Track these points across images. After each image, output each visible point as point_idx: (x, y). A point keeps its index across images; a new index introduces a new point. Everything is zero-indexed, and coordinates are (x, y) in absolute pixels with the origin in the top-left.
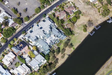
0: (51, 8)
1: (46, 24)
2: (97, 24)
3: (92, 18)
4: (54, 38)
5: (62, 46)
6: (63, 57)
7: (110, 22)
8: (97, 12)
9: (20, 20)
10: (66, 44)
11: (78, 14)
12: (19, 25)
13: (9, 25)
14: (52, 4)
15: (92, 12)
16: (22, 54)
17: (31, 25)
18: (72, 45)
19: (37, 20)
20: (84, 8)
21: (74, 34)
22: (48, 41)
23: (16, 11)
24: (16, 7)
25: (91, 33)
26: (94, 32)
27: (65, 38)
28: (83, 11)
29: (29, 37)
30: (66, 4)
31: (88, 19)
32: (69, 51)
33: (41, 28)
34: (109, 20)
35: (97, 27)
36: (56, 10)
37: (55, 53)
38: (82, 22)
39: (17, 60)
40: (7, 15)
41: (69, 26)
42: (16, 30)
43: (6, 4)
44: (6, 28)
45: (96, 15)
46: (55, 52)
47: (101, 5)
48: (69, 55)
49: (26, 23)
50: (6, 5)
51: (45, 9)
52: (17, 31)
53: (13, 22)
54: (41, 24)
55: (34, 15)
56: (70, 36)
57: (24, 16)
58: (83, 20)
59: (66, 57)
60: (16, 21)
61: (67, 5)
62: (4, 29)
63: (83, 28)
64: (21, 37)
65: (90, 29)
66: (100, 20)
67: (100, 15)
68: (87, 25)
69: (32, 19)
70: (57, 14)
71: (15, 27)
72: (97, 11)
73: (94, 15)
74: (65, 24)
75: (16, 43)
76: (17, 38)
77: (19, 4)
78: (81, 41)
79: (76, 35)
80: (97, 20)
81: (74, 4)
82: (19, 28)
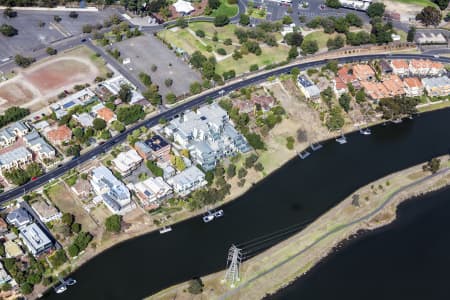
1: (214, 113)
2: (316, 141)
3: (307, 127)
4: (227, 143)
5: (240, 165)
6: (241, 184)
7: (343, 141)
8: (318, 119)
9: (157, 100)
10: (251, 162)
11: (279, 113)
12: (152, 107)
13: (131, 103)
14: (227, 85)
15: (307, 116)
16: (156, 160)
17: (178, 112)
18: (259, 168)
19: (194, 105)
20: (293, 106)
21: (266, 150)
22: (215, 146)
23: (148, 80)
24: (149, 73)
25: (303, 153)
26: (308, 154)
27: (248, 153)
28: (290, 110)
29: (175, 130)
30: (256, 90)
31: (298, 126)
32: (254, 177)
33: (203, 118)
34: (340, 137)
35: (315, 145)
36: (233, 97)
37: (225, 175)
38: (285, 130)
39: (144, 169)
40: (129, 82)
41: (258, 132)
42: (146, 114)
43: (124, 62)
44: (124, 106)
45: (315, 124)
46: (224, 172)
47: (328, 109)
48: (254, 184)
49: (169, 106)
50: (126, 66)
51: (211, 90)
52: (148, 116)
53: (142, 97)
54: (203, 110)
55: (188, 95)
56: (259, 151)
57: (164, 92)
58: (286, 127)
59: (247, 186)
60: (147, 97)
61: (258, 92)
62: (119, 107)
63: (286, 142)
64: (156, 129)
65: (300, 148)
66: (323, 134)
67: (323, 125)
68: (296, 139)
69: (181, 102)
70: (236, 103)
71: (144, 109)
72: (317, 116)
73: (309, 123)
74: (250, 126)
75: (144, 136)
76: (148, 128)
77: (155, 69)
78: (281, 164)
79: (269, 151)
80: (316, 134)
81: (272, 94)
82: (152, 111)
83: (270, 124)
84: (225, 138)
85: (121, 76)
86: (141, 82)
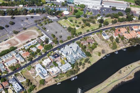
0: (79, 38)
1: (75, 46)
2: (108, 53)
3: (105, 49)
4: (79, 55)
5: (83, 62)
6: (83, 68)
9: (57, 42)
10: (87, 61)
11: (96, 45)
12: (55, 45)
13: (49, 44)
14: (79, 36)
15: (105, 45)
16: (56, 61)
17: (63, 46)
18: (89, 62)
19: (68, 43)
20: (100, 42)
21: (92, 56)
22: (75, 56)
23: (54, 36)
24: (54, 34)
25: (104, 57)
26: (105, 57)
27: (86, 58)
28: (99, 44)
29: (62, 52)
30: (88, 38)
31: (102, 49)
32: (87, 65)
33: (71, 47)
34: (116, 52)
35: (108, 54)
36: (81, 40)
37: (78, 65)
38: (98, 50)
39: (52, 64)
40: (48, 37)
41: (89, 51)
43: (47, 31)
44: (47, 45)
45: (107, 48)
47: (112, 43)
48: (87, 68)
49: (61, 44)
50: (47, 32)
51: (74, 38)
52: (54, 48)
53: (52, 42)
54: (71, 45)
55: (66, 40)
56: (89, 57)
57: (59, 40)
59: (85, 68)
60: (54, 41)
61: (89, 38)
62: (45, 45)
63: (98, 54)
64: (56, 51)
65: (103, 55)
66: (110, 51)
67: (110, 48)
68: (101, 53)
69: (64, 43)
70: (82, 42)
71: (53, 45)
72: (109, 45)
74: (86, 49)
75: (52, 54)
76: (54, 51)
77: (56, 32)
78: (97, 61)
80: (108, 51)
81: (94, 39)
82: (55, 46)
83: (93, 48)
84: (78, 54)
85: (46, 35)
86: (52, 37)
